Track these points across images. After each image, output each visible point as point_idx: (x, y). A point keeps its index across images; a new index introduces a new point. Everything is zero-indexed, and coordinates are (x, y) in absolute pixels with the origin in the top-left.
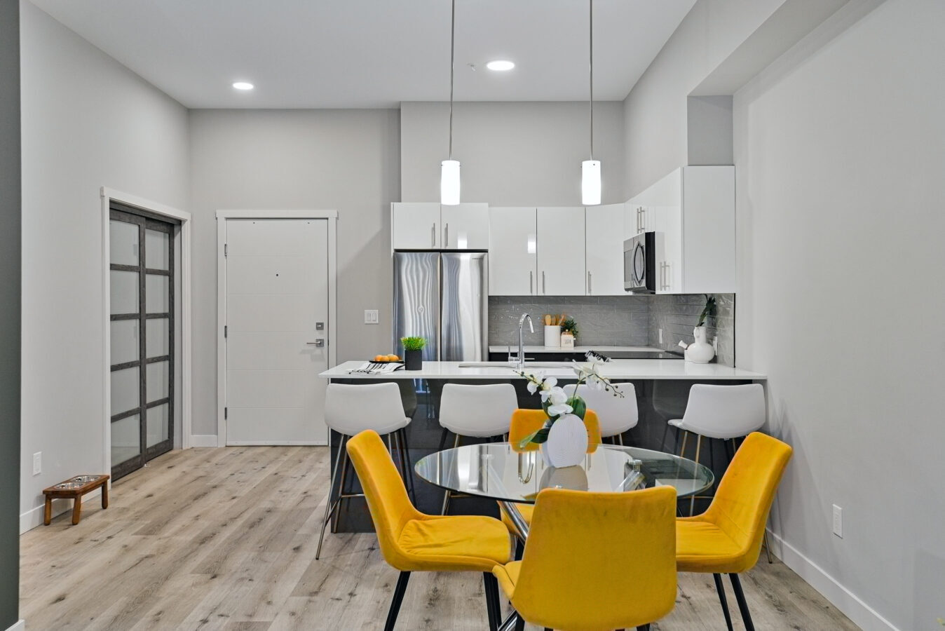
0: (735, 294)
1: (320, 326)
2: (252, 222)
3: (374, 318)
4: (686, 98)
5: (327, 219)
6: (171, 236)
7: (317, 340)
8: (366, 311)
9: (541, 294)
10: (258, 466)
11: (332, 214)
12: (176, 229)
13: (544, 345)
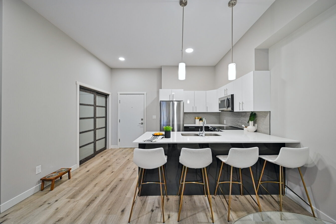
0: (270, 111)
1: (142, 120)
2: (126, 95)
3: (155, 118)
4: (254, 50)
5: (144, 94)
6: (106, 98)
7: (141, 123)
8: (153, 116)
9: (195, 112)
10: (124, 156)
11: (145, 93)
12: (108, 96)
13: (195, 124)
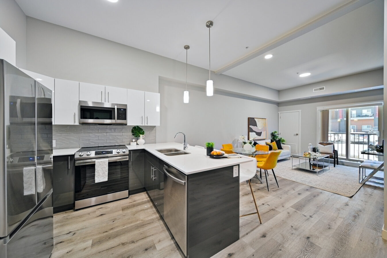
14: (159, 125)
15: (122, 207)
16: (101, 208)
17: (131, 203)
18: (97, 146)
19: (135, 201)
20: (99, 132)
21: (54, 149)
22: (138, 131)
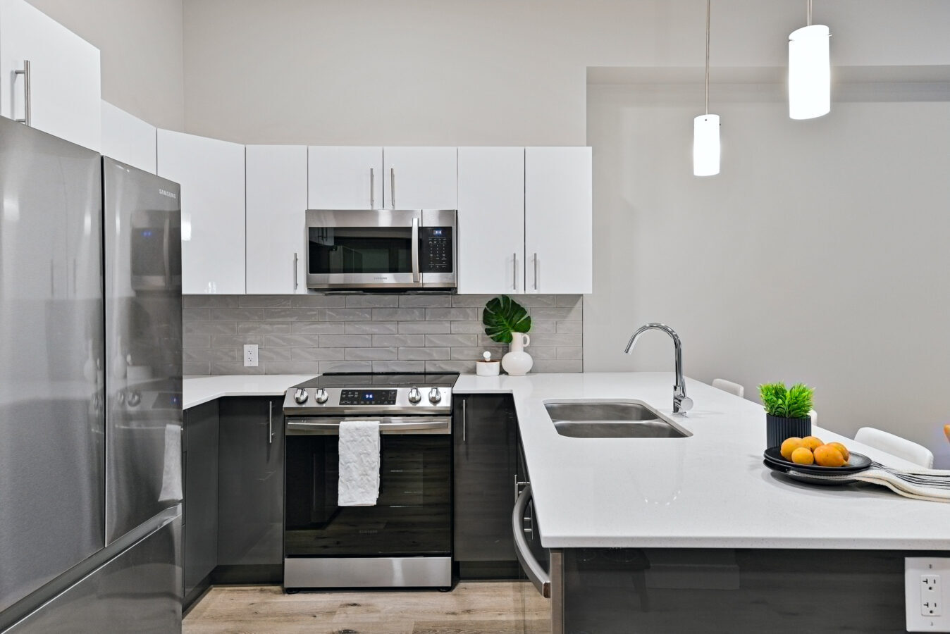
14: (591, 293)
15: (416, 623)
16: (355, 605)
17: (453, 613)
18: (370, 371)
19: (469, 611)
20: (374, 318)
21: (186, 374)
22: (507, 319)
